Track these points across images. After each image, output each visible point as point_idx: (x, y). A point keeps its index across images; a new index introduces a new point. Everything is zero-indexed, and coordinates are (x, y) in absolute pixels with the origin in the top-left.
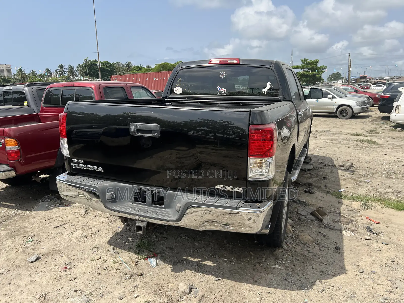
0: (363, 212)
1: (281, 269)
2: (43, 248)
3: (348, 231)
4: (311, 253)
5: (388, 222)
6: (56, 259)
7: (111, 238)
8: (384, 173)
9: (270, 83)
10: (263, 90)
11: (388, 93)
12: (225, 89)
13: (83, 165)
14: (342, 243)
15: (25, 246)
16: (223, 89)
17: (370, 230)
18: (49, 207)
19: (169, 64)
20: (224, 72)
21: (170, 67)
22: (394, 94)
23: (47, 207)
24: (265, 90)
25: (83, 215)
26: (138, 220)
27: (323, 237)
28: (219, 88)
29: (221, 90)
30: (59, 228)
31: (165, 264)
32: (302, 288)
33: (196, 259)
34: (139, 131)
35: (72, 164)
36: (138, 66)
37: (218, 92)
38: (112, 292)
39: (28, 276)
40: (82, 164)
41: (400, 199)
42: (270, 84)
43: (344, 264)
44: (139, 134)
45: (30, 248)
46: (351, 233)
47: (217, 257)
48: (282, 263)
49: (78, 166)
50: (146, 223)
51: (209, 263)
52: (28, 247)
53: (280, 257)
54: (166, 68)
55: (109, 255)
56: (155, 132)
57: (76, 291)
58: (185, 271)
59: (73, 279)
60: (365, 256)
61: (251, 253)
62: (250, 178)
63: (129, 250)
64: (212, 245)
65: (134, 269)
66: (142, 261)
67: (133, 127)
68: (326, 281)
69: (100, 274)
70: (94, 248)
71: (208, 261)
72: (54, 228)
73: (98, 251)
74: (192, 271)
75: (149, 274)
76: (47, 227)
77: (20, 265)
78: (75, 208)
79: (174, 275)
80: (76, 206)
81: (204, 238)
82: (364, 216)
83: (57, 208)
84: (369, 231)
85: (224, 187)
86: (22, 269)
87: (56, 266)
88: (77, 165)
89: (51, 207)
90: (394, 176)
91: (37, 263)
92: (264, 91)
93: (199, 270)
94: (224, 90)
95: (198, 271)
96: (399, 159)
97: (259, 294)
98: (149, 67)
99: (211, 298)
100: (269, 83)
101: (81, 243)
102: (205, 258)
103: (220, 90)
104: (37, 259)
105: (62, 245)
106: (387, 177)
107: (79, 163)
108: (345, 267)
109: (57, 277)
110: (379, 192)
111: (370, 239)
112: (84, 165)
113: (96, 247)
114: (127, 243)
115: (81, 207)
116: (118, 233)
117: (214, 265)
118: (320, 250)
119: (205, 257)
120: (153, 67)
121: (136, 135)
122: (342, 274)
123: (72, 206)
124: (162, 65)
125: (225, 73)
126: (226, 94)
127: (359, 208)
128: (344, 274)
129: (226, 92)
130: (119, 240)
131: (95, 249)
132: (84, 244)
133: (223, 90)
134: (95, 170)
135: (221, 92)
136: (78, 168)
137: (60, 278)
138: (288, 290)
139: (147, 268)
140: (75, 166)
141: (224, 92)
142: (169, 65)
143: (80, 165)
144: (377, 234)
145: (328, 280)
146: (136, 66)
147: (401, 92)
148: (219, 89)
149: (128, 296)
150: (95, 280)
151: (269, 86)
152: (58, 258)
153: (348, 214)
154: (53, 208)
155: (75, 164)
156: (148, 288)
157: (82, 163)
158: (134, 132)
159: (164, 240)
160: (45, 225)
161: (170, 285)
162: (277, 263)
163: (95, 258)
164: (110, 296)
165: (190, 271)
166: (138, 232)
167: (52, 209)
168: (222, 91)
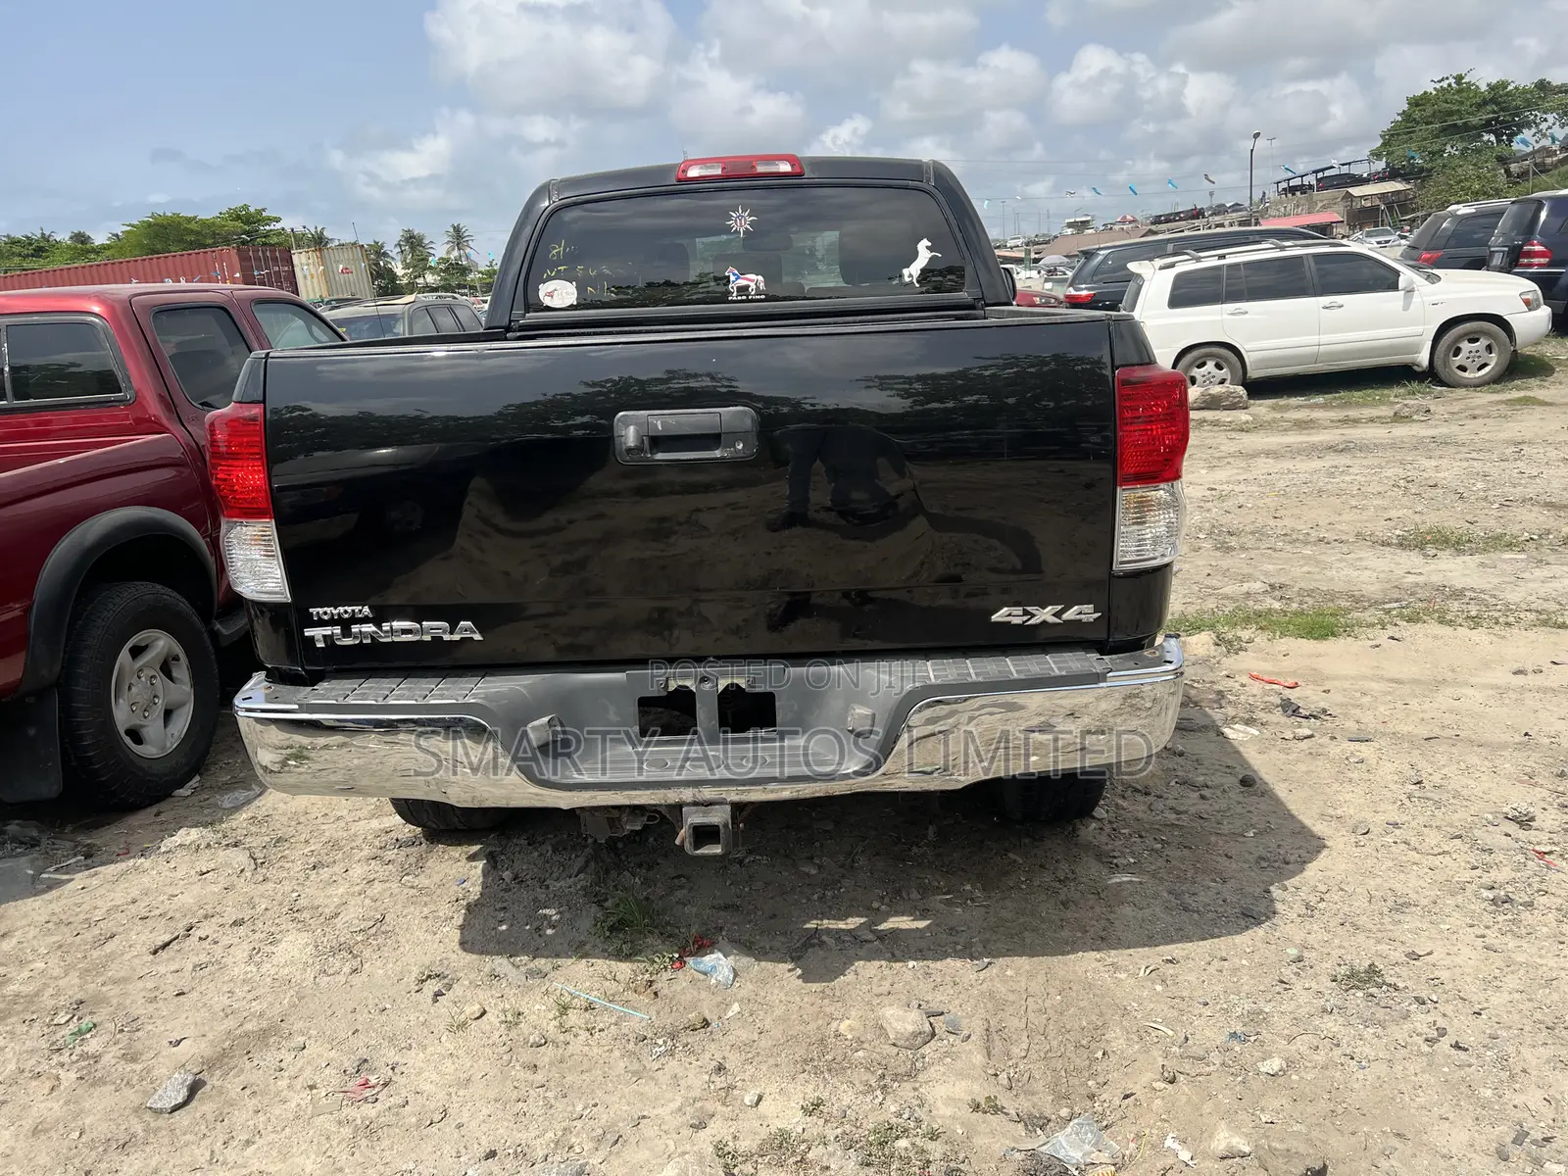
0: (1230, 663)
1: (1141, 883)
2: (179, 1042)
3: (1236, 726)
4: (1186, 812)
5: (1317, 678)
6: (283, 1065)
7: (462, 928)
8: (1202, 536)
9: (930, 244)
10: (906, 272)
11: (1083, 286)
12: (760, 278)
13: (369, 628)
14: (1245, 764)
15: (74, 1058)
16: (748, 276)
17: (1290, 709)
18: (44, 876)
19: (189, 220)
20: (744, 211)
21: (198, 233)
22: (1112, 288)
23: (35, 879)
24: (913, 272)
25: (248, 874)
26: (688, 804)
27: (1180, 760)
28: (734, 274)
29: (742, 282)
30: (174, 946)
31: (763, 963)
32: (1252, 920)
33: (850, 920)
34: (658, 442)
35: (308, 632)
36: (28, 238)
37: (733, 287)
38: (645, 1113)
39: (205, 1166)
40: (365, 620)
41: (1295, 606)
42: (927, 247)
43: (1300, 822)
44: (660, 456)
45: (107, 1059)
46: (1249, 729)
47: (915, 895)
48: (1129, 864)
49: (346, 633)
50: (728, 808)
51: (902, 922)
52: (97, 1058)
53: (1106, 848)
54: (181, 241)
55: (510, 992)
56: (736, 435)
57: (492, 1154)
58: (853, 968)
59: (437, 1117)
60: (1336, 786)
61: (1011, 855)
62: (1122, 563)
63: (580, 951)
64: (862, 861)
65: (658, 1013)
66: (665, 975)
67: (632, 429)
68: (1295, 881)
69: (535, 1066)
70: (423, 981)
71: (893, 916)
72: (155, 952)
73: (449, 987)
74: (877, 963)
75: (730, 1014)
76: (111, 957)
77: (123, 1137)
78: (180, 853)
79: (823, 992)
80: (180, 845)
81: (817, 844)
82: (1241, 672)
83: (87, 873)
84: (1290, 712)
85: (1026, 613)
86: (148, 1149)
87: (315, 1091)
88: (337, 630)
89: (52, 876)
90: (1233, 542)
91: (201, 1107)
92: (911, 276)
93: (897, 953)
94: (754, 281)
95: (893, 955)
96: (1212, 489)
97: (1148, 971)
98: (81, 238)
99: (1013, 1030)
100: (925, 243)
101: (342, 978)
102: (878, 909)
103: (739, 281)
104: (194, 1088)
105: (256, 1006)
106: (1217, 549)
107: (346, 624)
108: (1310, 831)
109: (356, 1129)
110: (1227, 597)
111: (1312, 736)
112: (379, 627)
113: (429, 977)
114: (549, 932)
115: (208, 846)
116: (477, 903)
117: (927, 923)
118: (1203, 797)
119: (875, 905)
120: (99, 239)
121: (648, 460)
122: (1319, 852)
123: (163, 849)
124: (156, 225)
125: (750, 215)
126: (763, 297)
127: (1213, 653)
128: (1325, 852)
129: (762, 286)
130: (504, 927)
131: (432, 986)
132: (356, 979)
133: (752, 281)
134: (437, 640)
135: (743, 290)
136: (348, 641)
137: (370, 1130)
138: (1219, 937)
139: (703, 994)
140: (324, 636)
141: (758, 288)
142: (193, 226)
143: (355, 629)
144: (1315, 717)
145: (1297, 878)
146: (18, 235)
147: (1139, 276)
148: (732, 278)
149: (720, 1108)
150: (531, 1091)
151: (924, 255)
152: (288, 1058)
153: (1196, 675)
154: (65, 877)
155: (327, 631)
156: (771, 1061)
157: (367, 616)
158: (639, 449)
159: (681, 887)
160: (96, 954)
161: (843, 1027)
162: (1115, 868)
163: (462, 1018)
164: (648, 1130)
165: (868, 963)
166: (699, 852)
167: (60, 883)
168: (748, 286)
